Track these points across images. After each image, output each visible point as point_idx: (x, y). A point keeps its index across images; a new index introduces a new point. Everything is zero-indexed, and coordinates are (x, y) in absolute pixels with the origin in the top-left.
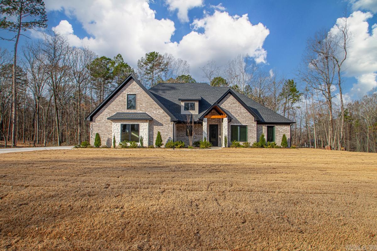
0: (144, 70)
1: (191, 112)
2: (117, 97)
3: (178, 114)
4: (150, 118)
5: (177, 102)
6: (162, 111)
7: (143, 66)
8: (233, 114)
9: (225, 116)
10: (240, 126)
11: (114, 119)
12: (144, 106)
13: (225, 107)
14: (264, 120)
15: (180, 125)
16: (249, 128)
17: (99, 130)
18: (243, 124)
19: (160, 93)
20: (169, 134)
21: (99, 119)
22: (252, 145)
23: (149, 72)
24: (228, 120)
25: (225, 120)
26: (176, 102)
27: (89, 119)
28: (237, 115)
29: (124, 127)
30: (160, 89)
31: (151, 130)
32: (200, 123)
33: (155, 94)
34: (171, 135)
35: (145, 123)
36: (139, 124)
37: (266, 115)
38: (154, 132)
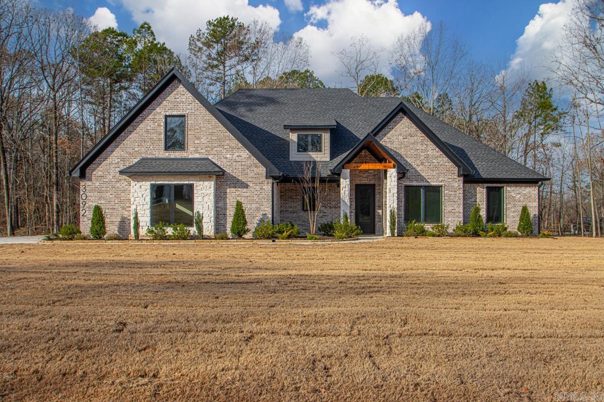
0: (204, 58)
1: (314, 156)
2: (142, 121)
3: (282, 159)
4: (217, 169)
5: (279, 133)
6: (245, 154)
7: (200, 49)
8: (409, 160)
9: (391, 165)
10: (425, 187)
11: (134, 173)
12: (205, 142)
13: (392, 143)
14: (479, 174)
15: (288, 185)
16: (446, 192)
17: (100, 199)
18: (432, 184)
19: (242, 113)
20: (262, 208)
21: (101, 173)
22: (454, 230)
23: (215, 63)
24: (398, 173)
25: (392, 173)
26: (277, 134)
27: (76, 174)
28: (418, 162)
29: (158, 192)
30: (240, 104)
31: (220, 197)
32: (333, 180)
33: (229, 115)
34: (266, 209)
35: (206, 183)
36: (193, 184)
37: (484, 163)
38: (228, 202)
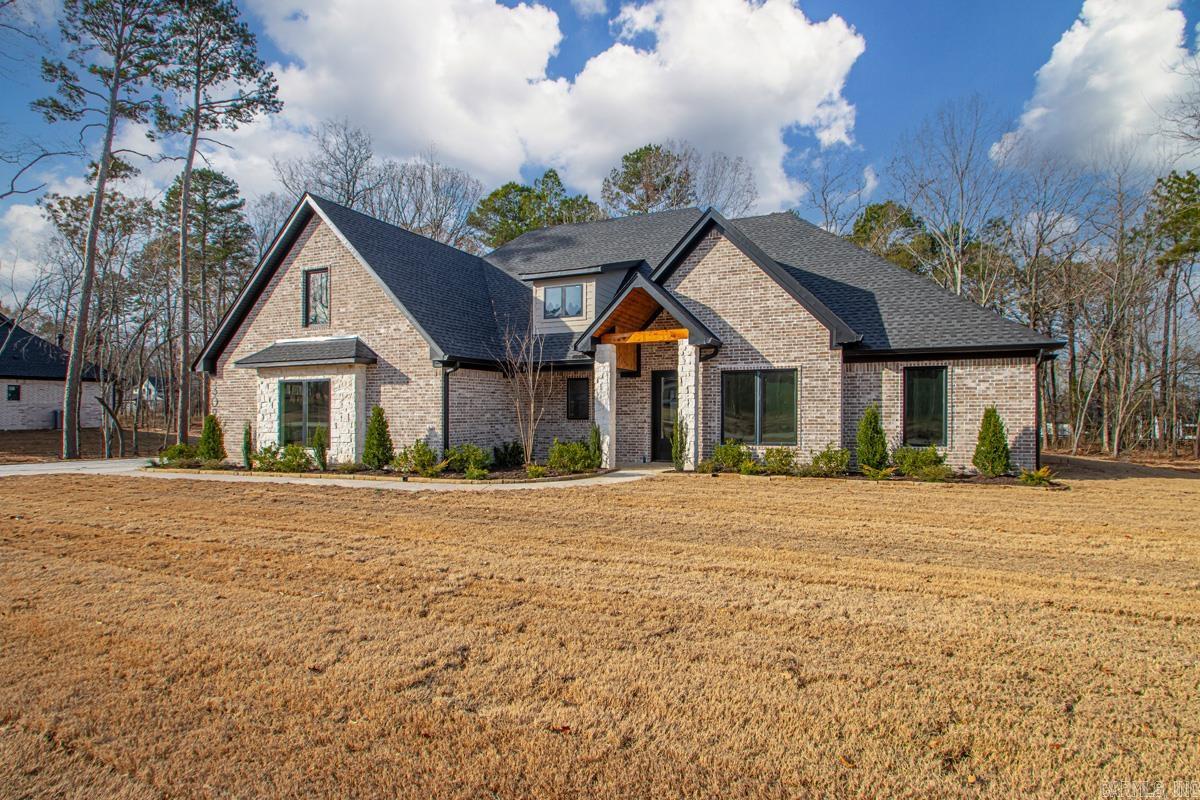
1: (568, 324)
2: (277, 283)
8: (729, 321)
9: (685, 331)
10: (763, 371)
12: (352, 309)
13: (697, 290)
16: (805, 381)
17: (231, 406)
18: (776, 365)
20: (428, 417)
21: (232, 366)
24: (700, 348)
25: (687, 349)
27: (201, 368)
28: (748, 324)
31: (371, 400)
32: (583, 365)
34: (435, 420)
35: (346, 377)
36: (330, 381)
